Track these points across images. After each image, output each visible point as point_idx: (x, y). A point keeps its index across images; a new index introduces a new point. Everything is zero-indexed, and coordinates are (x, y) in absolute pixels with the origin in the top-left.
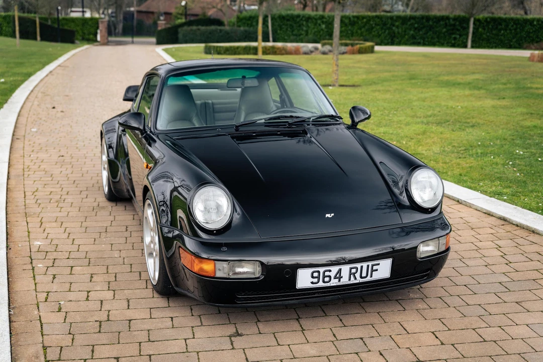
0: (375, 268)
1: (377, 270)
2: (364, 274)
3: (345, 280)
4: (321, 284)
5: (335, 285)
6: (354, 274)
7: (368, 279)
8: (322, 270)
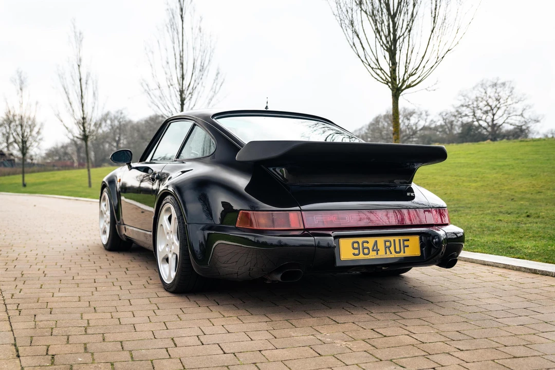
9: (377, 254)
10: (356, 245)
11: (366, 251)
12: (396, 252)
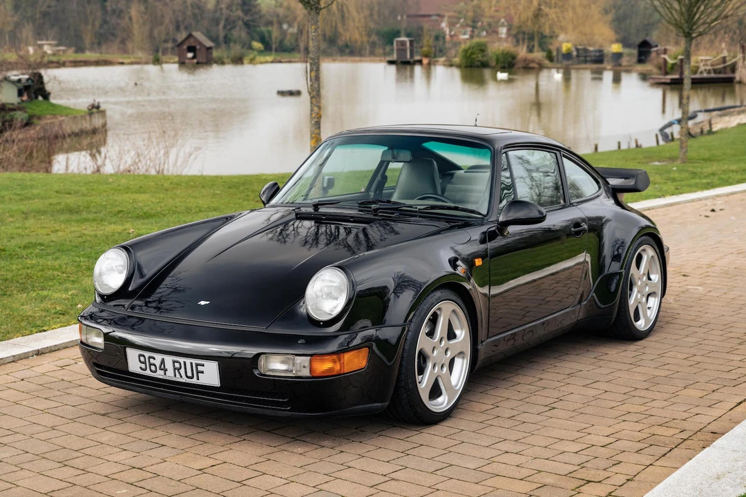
0: (200, 368)
1: (203, 372)
2: (189, 374)
3: (170, 375)
4: (148, 373)
5: (161, 377)
6: (179, 369)
7: (194, 381)
8: (147, 354)
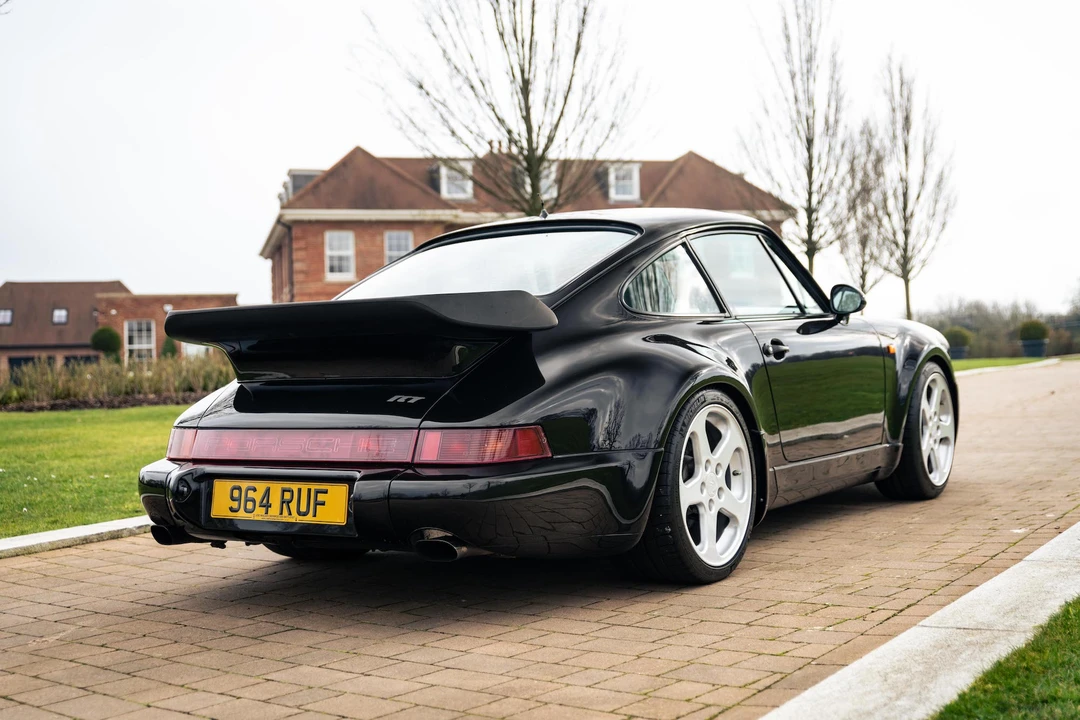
9: (267, 513)
10: (236, 494)
11: (250, 505)
12: (299, 513)
